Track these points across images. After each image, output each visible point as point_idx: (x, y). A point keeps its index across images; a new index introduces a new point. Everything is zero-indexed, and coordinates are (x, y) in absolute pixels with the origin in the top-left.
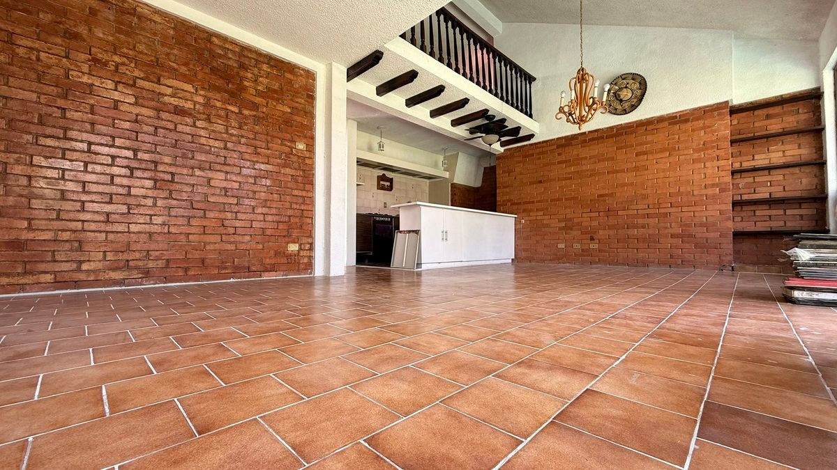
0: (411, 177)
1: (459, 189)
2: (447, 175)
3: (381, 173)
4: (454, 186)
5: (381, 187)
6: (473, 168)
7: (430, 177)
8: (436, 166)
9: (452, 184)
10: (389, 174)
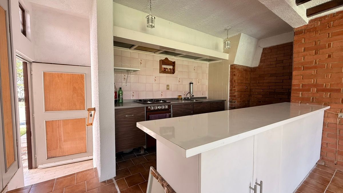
0: (193, 60)
1: (238, 69)
2: (226, 57)
3: (163, 57)
4: (233, 67)
5: (164, 71)
6: (252, 49)
7: (210, 59)
8: (216, 48)
9: (232, 66)
10: (171, 58)
